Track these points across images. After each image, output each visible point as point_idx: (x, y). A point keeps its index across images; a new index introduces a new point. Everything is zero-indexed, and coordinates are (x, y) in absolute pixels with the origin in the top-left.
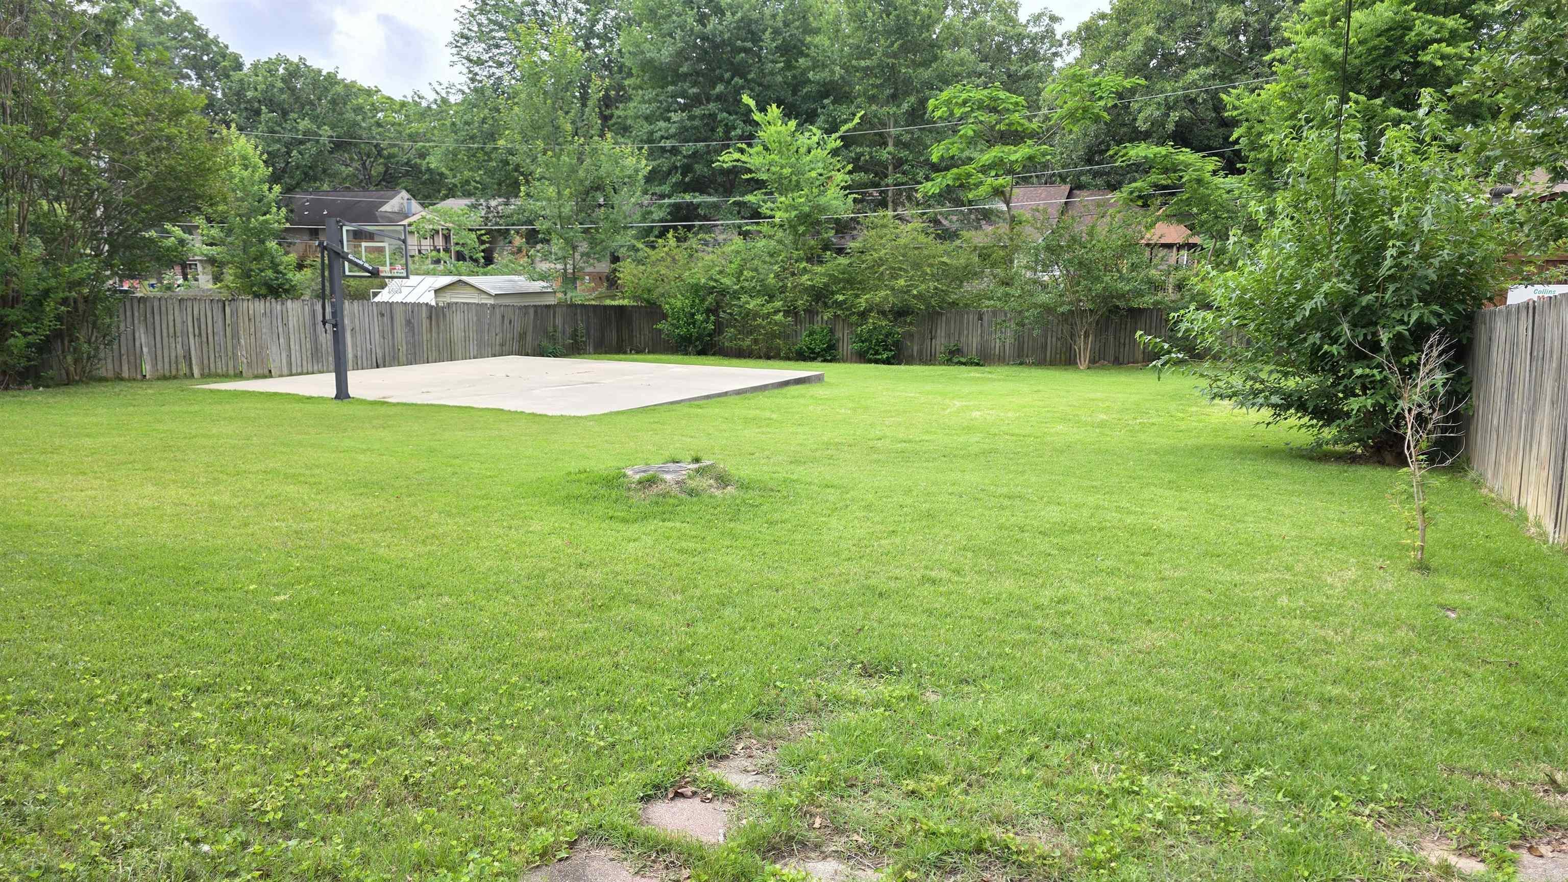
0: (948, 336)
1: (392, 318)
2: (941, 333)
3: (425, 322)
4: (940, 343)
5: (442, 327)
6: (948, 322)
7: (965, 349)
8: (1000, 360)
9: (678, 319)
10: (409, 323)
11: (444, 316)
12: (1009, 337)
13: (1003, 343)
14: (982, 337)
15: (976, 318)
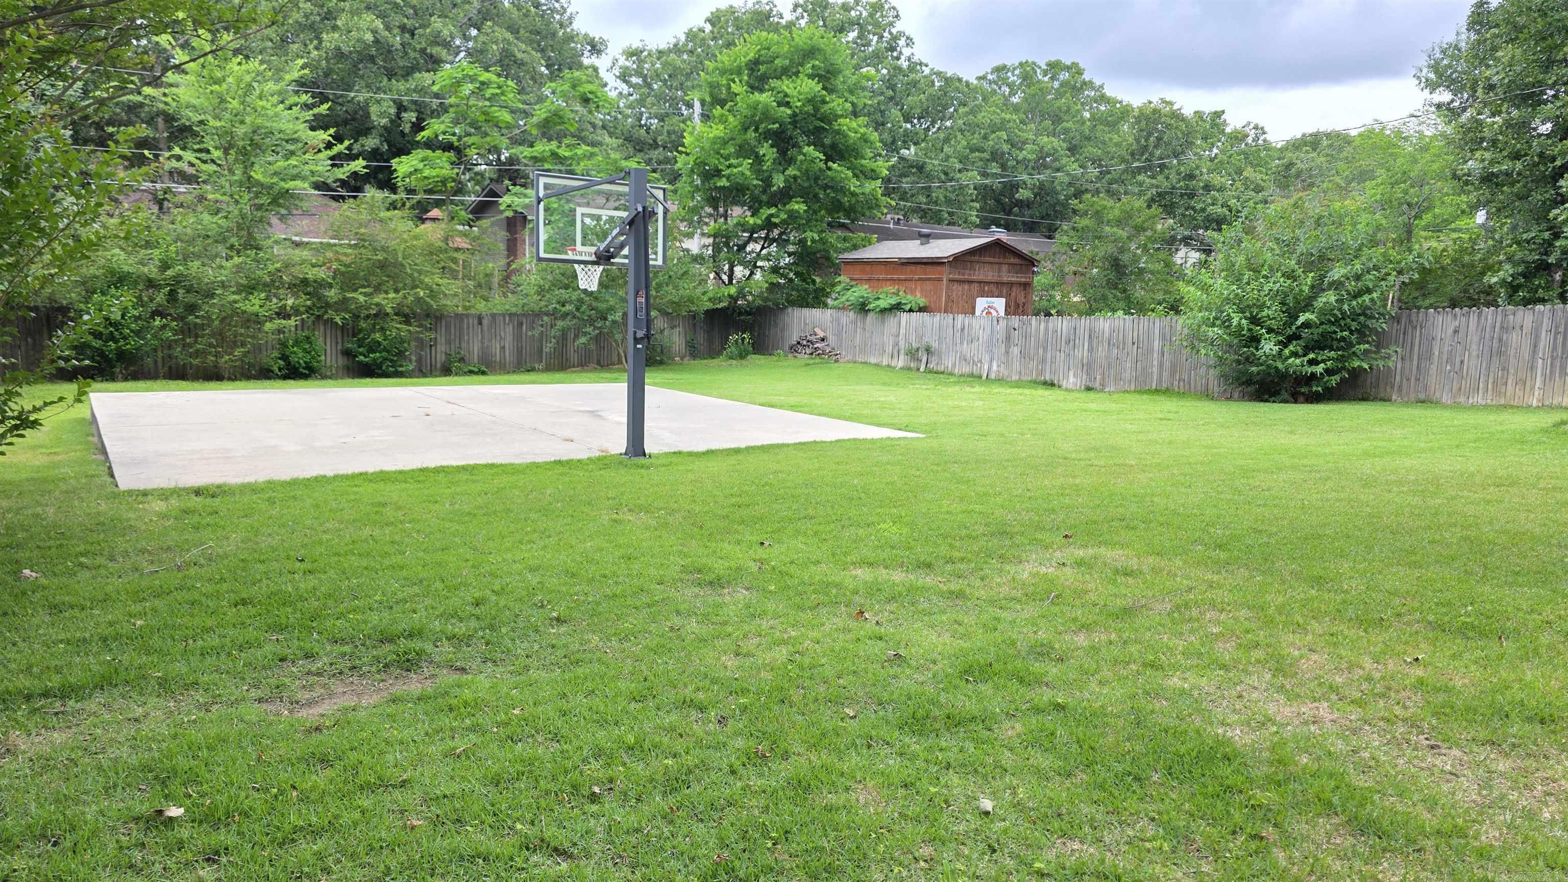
0: (448, 342)
2: (441, 339)
4: (440, 352)
6: (448, 325)
7: (468, 356)
8: (502, 368)
12: (509, 343)
13: (503, 348)
14: (482, 343)
15: (476, 322)
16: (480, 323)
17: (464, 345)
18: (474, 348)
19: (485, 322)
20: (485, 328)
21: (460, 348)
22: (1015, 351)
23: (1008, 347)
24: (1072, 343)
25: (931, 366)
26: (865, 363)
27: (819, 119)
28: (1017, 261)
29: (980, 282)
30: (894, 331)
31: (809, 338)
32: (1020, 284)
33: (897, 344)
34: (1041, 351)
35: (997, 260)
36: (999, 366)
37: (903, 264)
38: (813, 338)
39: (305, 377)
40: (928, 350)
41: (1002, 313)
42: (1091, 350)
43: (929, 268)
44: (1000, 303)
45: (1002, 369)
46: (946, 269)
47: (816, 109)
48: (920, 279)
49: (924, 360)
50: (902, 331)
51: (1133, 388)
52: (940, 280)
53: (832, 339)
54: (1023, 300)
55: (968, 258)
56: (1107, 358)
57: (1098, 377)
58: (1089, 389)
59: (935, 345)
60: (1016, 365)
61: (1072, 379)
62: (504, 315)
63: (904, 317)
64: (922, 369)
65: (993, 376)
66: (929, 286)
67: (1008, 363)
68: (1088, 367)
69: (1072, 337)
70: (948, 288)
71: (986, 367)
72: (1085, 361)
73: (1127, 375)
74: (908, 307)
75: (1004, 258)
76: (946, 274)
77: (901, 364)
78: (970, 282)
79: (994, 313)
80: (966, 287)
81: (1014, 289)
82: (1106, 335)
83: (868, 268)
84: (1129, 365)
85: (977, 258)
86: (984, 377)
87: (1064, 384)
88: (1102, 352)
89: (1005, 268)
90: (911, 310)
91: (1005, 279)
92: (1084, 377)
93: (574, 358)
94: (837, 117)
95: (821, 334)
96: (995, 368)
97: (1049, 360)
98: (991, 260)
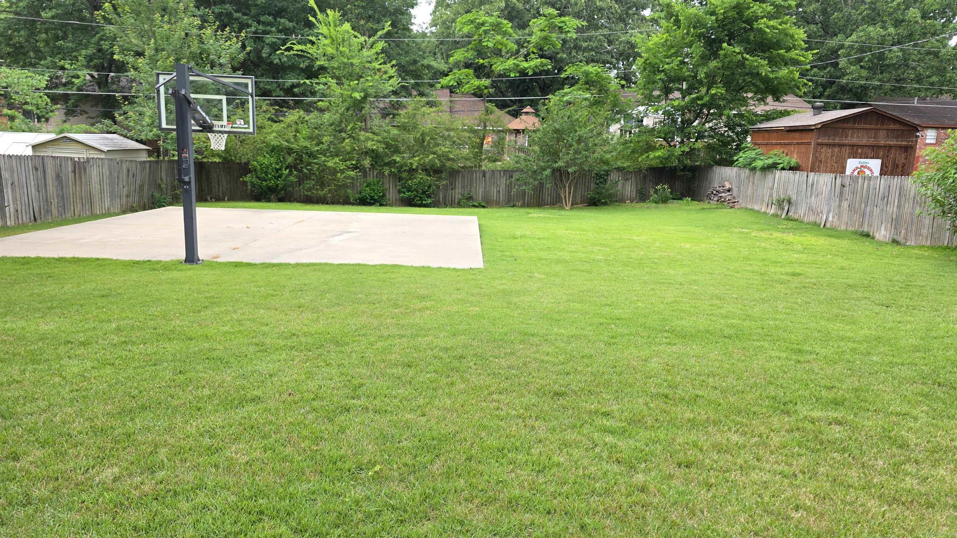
0: (463, 187)
1: (44, 171)
2: (459, 185)
3: (71, 176)
4: (458, 193)
5: (83, 180)
6: (463, 177)
7: (474, 196)
8: (497, 204)
9: (266, 173)
10: (58, 176)
11: (85, 169)
12: (502, 188)
13: (499, 192)
14: (485, 188)
15: (481, 175)
16: (484, 176)
17: (473, 189)
18: (479, 192)
19: (487, 175)
20: (487, 179)
21: (470, 191)
22: (845, 204)
23: (840, 201)
24: (886, 199)
25: (790, 214)
26: (751, 210)
27: (744, 22)
28: (897, 127)
29: (852, 146)
30: (771, 185)
31: (718, 189)
32: (901, 147)
33: (772, 196)
34: (863, 205)
35: (873, 126)
36: (833, 217)
37: (788, 131)
38: (721, 189)
39: (370, 204)
40: (790, 202)
41: (877, 172)
42: (899, 207)
43: (804, 135)
44: (875, 164)
45: (835, 220)
46: (815, 133)
47: (740, 14)
48: (798, 144)
49: (786, 209)
50: (776, 185)
51: (929, 243)
52: (809, 144)
53: (735, 192)
54: (903, 161)
55: (840, 125)
56: (911, 214)
57: (903, 231)
58: (895, 242)
59: (794, 198)
60: (845, 218)
61: (883, 232)
62: (500, 171)
63: (778, 173)
64: (783, 217)
65: (828, 225)
66: (803, 148)
67: (839, 215)
68: (896, 222)
69: (886, 194)
70: (815, 150)
71: (824, 217)
72: (894, 217)
73: (924, 232)
74: (781, 166)
75: (883, 124)
76: (812, 139)
77: (772, 211)
78: (840, 145)
79: (868, 172)
80: (836, 150)
81: (893, 151)
82: (912, 194)
83: (766, 135)
84: (927, 221)
85: (850, 125)
86: (822, 226)
87: (877, 236)
88: (907, 208)
89: (882, 134)
90: (783, 169)
91: (882, 143)
92: (893, 231)
93: (548, 199)
94: (757, 18)
95: (728, 186)
96: (830, 218)
97: (868, 214)
98: (868, 126)
